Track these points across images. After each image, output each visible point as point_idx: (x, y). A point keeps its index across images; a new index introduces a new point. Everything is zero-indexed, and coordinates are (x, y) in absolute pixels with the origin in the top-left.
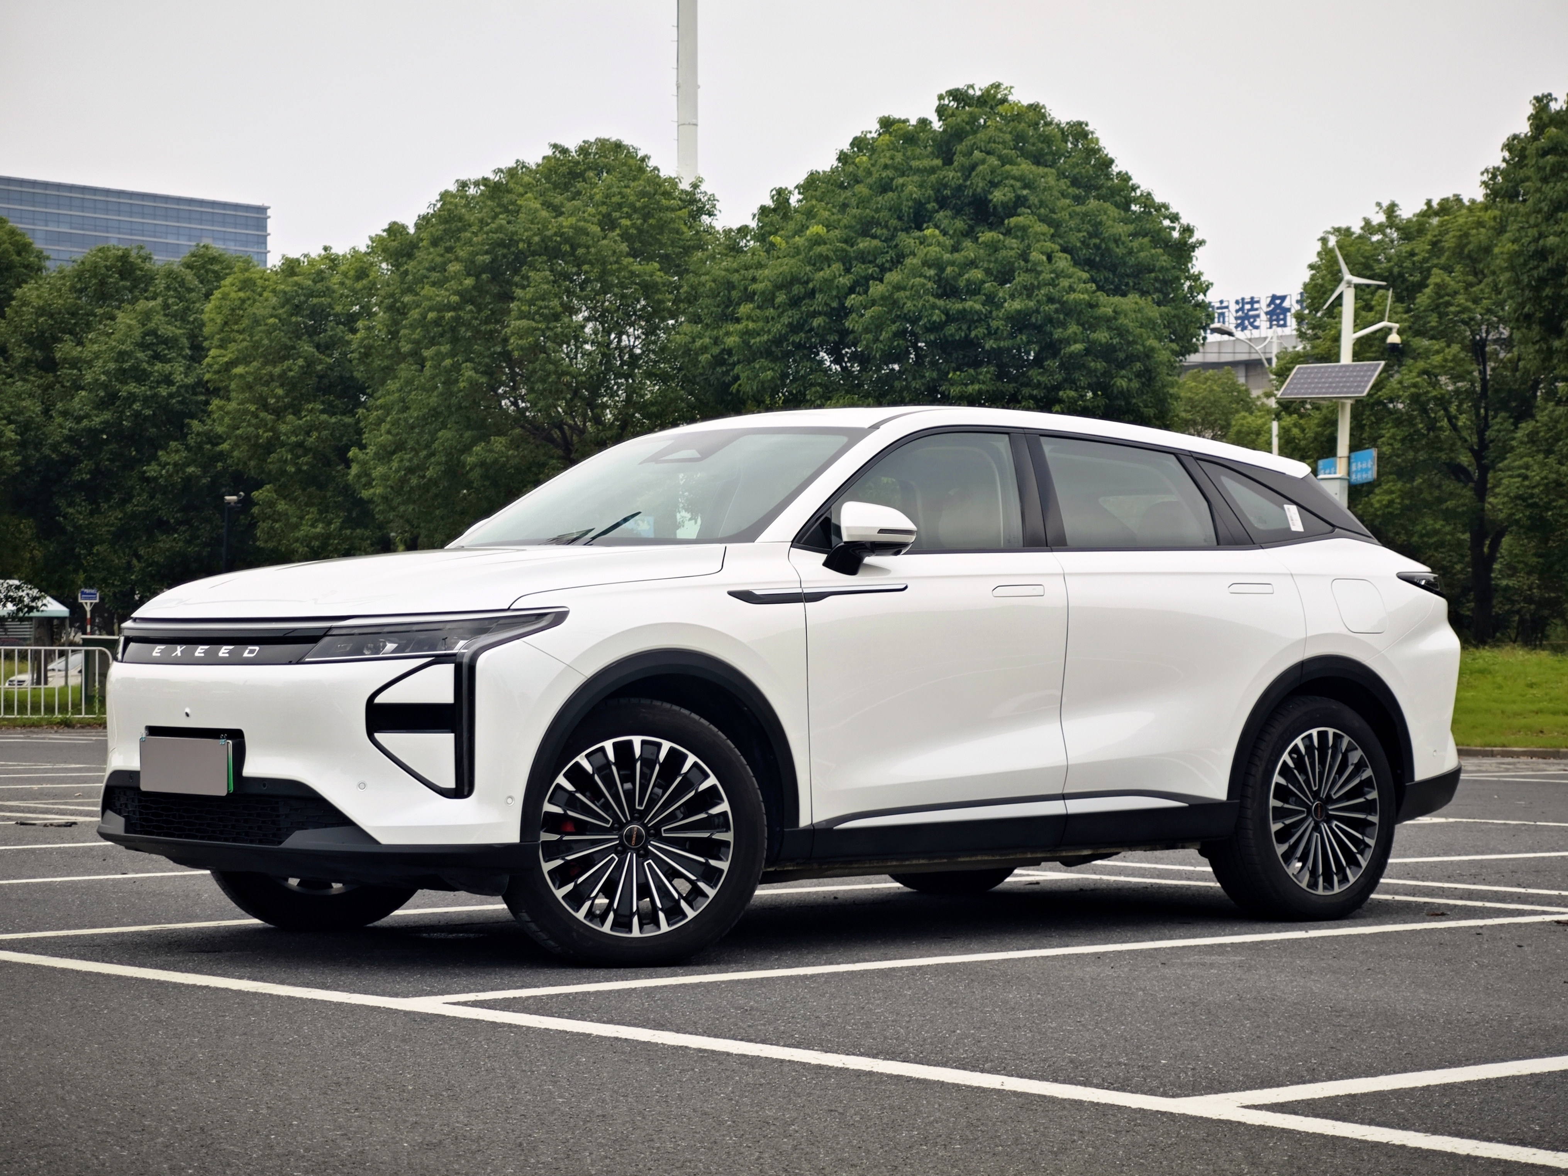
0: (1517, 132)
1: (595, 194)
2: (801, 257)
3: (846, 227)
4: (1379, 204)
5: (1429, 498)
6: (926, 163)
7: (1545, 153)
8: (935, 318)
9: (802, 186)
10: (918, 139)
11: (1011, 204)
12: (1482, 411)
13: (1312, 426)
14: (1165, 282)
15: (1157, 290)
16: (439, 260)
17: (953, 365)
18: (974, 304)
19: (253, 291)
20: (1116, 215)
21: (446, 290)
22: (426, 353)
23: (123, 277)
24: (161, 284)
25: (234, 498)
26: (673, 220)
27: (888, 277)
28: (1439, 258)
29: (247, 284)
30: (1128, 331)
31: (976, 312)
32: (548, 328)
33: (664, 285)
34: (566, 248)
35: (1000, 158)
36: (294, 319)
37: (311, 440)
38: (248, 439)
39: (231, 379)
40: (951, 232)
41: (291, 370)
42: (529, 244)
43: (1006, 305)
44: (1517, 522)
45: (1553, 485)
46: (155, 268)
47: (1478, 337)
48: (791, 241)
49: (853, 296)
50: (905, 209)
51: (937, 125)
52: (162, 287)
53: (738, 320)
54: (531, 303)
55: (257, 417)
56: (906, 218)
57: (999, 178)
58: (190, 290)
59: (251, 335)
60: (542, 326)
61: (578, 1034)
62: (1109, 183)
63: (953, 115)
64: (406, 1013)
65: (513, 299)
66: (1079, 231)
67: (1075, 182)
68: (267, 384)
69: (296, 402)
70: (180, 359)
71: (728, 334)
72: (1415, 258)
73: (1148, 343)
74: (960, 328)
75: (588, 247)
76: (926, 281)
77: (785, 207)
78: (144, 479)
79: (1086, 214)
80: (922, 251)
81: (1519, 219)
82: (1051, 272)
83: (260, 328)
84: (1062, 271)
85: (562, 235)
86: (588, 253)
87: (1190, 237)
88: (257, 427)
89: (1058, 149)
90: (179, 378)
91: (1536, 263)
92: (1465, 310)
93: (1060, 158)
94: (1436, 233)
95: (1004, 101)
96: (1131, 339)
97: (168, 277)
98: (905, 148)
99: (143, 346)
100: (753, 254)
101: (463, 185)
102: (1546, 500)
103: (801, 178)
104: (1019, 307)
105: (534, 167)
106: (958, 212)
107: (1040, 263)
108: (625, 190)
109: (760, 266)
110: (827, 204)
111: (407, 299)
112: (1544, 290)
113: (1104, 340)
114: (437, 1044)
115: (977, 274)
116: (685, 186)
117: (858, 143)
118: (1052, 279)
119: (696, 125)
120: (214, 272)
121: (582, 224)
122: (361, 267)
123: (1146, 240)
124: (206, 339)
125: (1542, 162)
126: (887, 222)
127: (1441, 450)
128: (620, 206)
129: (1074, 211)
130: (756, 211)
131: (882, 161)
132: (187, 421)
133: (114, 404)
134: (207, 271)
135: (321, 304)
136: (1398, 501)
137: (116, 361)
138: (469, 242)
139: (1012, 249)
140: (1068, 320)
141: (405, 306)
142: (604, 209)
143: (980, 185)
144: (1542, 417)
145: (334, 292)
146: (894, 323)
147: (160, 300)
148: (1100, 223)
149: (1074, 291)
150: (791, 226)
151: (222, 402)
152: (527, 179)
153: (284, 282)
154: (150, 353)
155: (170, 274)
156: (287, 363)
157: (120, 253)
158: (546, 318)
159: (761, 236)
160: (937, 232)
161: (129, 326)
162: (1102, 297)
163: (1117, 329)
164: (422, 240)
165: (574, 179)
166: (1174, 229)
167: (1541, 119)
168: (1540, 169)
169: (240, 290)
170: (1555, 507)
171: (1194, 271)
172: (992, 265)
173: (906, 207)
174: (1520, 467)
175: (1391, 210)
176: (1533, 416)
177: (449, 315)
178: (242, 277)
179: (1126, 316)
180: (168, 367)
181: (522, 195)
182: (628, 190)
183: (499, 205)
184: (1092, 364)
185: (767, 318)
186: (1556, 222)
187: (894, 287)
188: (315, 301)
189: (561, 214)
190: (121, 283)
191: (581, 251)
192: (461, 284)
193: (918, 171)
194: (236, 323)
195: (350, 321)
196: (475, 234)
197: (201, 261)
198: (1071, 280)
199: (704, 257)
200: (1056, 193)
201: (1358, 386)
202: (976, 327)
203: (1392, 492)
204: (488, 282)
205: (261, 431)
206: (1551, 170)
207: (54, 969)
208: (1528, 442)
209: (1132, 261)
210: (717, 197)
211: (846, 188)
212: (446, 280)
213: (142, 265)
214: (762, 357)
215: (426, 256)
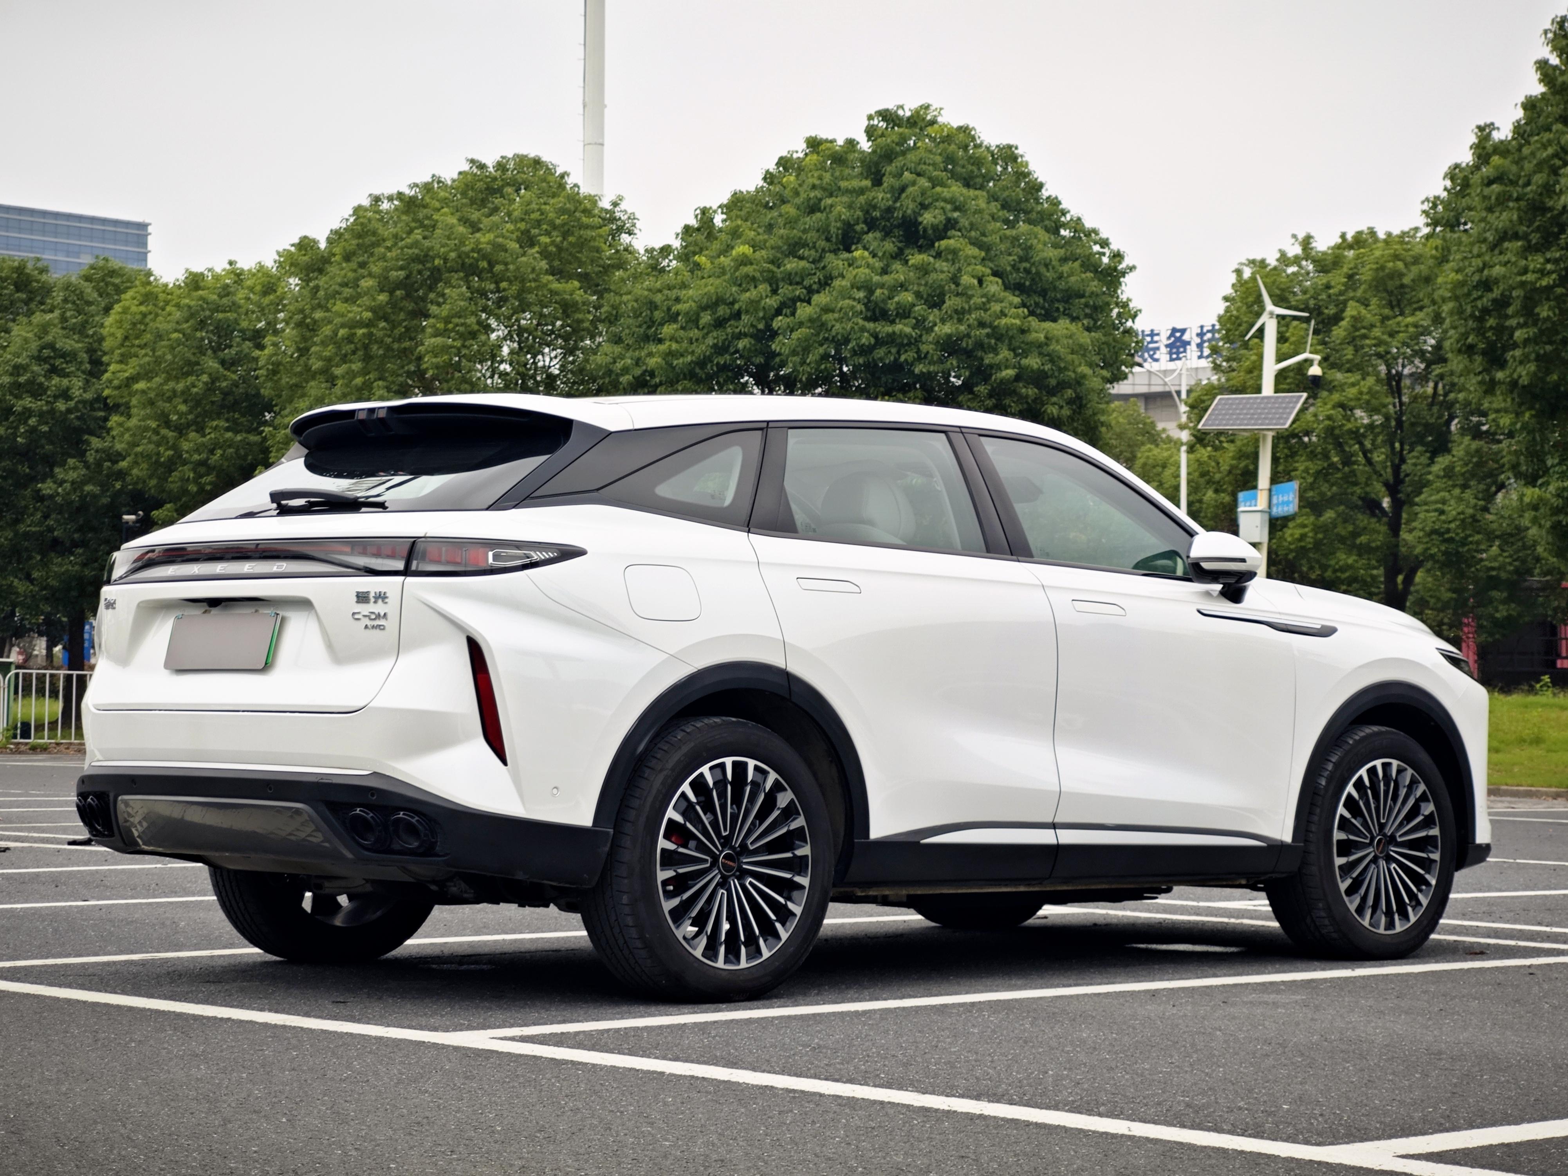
0: (1459, 162)
1: (514, 210)
2: (727, 277)
3: (772, 248)
4: (1294, 236)
5: (1343, 533)
6: (856, 183)
7: (1490, 182)
8: (864, 341)
9: (725, 206)
10: (847, 159)
11: (941, 227)
12: (1397, 445)
13: (1227, 459)
14: (1095, 308)
15: (1087, 316)
16: (351, 275)
17: (882, 389)
18: (903, 328)
19: (155, 305)
20: (1047, 239)
21: (359, 306)
22: (338, 371)
23: (18, 289)
24: (58, 297)
25: (133, 517)
26: (593, 239)
27: (816, 298)
28: (1355, 290)
29: (149, 297)
30: (1059, 357)
31: (906, 336)
32: (464, 346)
33: (584, 304)
34: (484, 264)
35: (930, 179)
36: (198, 334)
37: (216, 457)
38: (149, 456)
39: (132, 394)
40: (880, 254)
41: (194, 386)
42: (446, 260)
43: (936, 329)
44: (1432, 556)
45: (1470, 520)
46: (51, 281)
47: (1394, 372)
48: (717, 261)
49: (780, 318)
50: (833, 230)
51: (865, 145)
52: (59, 299)
53: (660, 341)
54: (447, 321)
55: (158, 433)
56: (834, 240)
57: (930, 200)
58: (89, 303)
59: (154, 350)
60: (458, 344)
61: (648, 1072)
62: (1039, 208)
63: (883, 135)
64: (456, 1049)
65: (427, 316)
66: (1010, 255)
67: (1005, 206)
68: (169, 400)
69: (199, 419)
70: (79, 373)
71: (650, 354)
72: (1331, 291)
73: (1079, 370)
74: (890, 352)
75: (506, 264)
76: (854, 303)
77: (709, 227)
78: (40, 498)
79: (1016, 239)
80: (850, 273)
81: (1462, 248)
82: (982, 297)
83: (163, 343)
84: (994, 296)
85: (479, 251)
86: (507, 270)
87: (1120, 263)
88: (158, 445)
89: (988, 171)
90: (77, 393)
91: (1480, 293)
92: (1380, 343)
93: (988, 182)
94: (1352, 265)
95: (933, 122)
96: (1062, 365)
97: (67, 289)
98: (834, 169)
99: (39, 359)
100: (676, 274)
101: (377, 199)
102: (1462, 535)
103: (725, 199)
104: (949, 331)
105: (449, 183)
106: (887, 234)
107: (971, 287)
108: (543, 207)
109: (684, 286)
110: (752, 224)
111: (318, 315)
112: (1487, 321)
113: (1035, 366)
114: (504, 1082)
115: (907, 297)
116: (605, 204)
117: (784, 163)
118: (984, 303)
119: (602, 145)
120: (114, 285)
121: (500, 240)
122: (269, 283)
123: (1077, 264)
124: (105, 354)
125: (1487, 191)
126: (815, 243)
127: (1356, 484)
128: (538, 224)
129: (1005, 235)
130: (679, 230)
131: (811, 181)
132: (86, 437)
133: (7, 419)
134: (107, 284)
135: (227, 319)
136: (1311, 534)
137: (11, 375)
138: (383, 258)
139: (942, 272)
140: (1000, 345)
141: (315, 322)
142: (522, 226)
143: (911, 206)
144: (1459, 451)
145: (240, 307)
146: (821, 345)
147: (57, 313)
148: (1031, 247)
149: (1006, 316)
150: (716, 246)
151: (122, 419)
152: (442, 194)
153: (189, 295)
154: (47, 366)
155: (67, 287)
156: (191, 379)
157: (16, 264)
158: (462, 336)
159: (685, 257)
160: (866, 253)
161: (26, 340)
162: (1034, 322)
163: (1048, 355)
164: (334, 255)
165: (492, 194)
166: (1104, 254)
167: (1484, 148)
168: (1485, 198)
169: (141, 304)
170: (1471, 543)
171: (1124, 297)
172: (922, 289)
173: (835, 228)
174: (1436, 502)
175: (1306, 242)
176: (1449, 451)
177: (360, 332)
178: (143, 290)
179: (1057, 341)
180: (65, 382)
181: (439, 210)
182: (548, 207)
183: (414, 220)
184: (1024, 390)
185: (691, 339)
186: (1501, 253)
187: (822, 309)
188: (220, 316)
189: (479, 230)
190: (17, 295)
191: (498, 268)
192: (374, 299)
193: (847, 191)
194: (137, 338)
195: (257, 338)
196: (389, 249)
197: (101, 274)
198: (1003, 304)
199: (625, 276)
200: (987, 217)
201: (1280, 418)
202: (906, 351)
203: (1305, 526)
204: (402, 298)
205: (162, 449)
206: (1497, 199)
207: (57, 999)
208: (1444, 477)
209: (1062, 285)
210: (637, 216)
211: (771, 208)
212: (359, 296)
213: (39, 277)
214: (685, 379)
215: (338, 272)
